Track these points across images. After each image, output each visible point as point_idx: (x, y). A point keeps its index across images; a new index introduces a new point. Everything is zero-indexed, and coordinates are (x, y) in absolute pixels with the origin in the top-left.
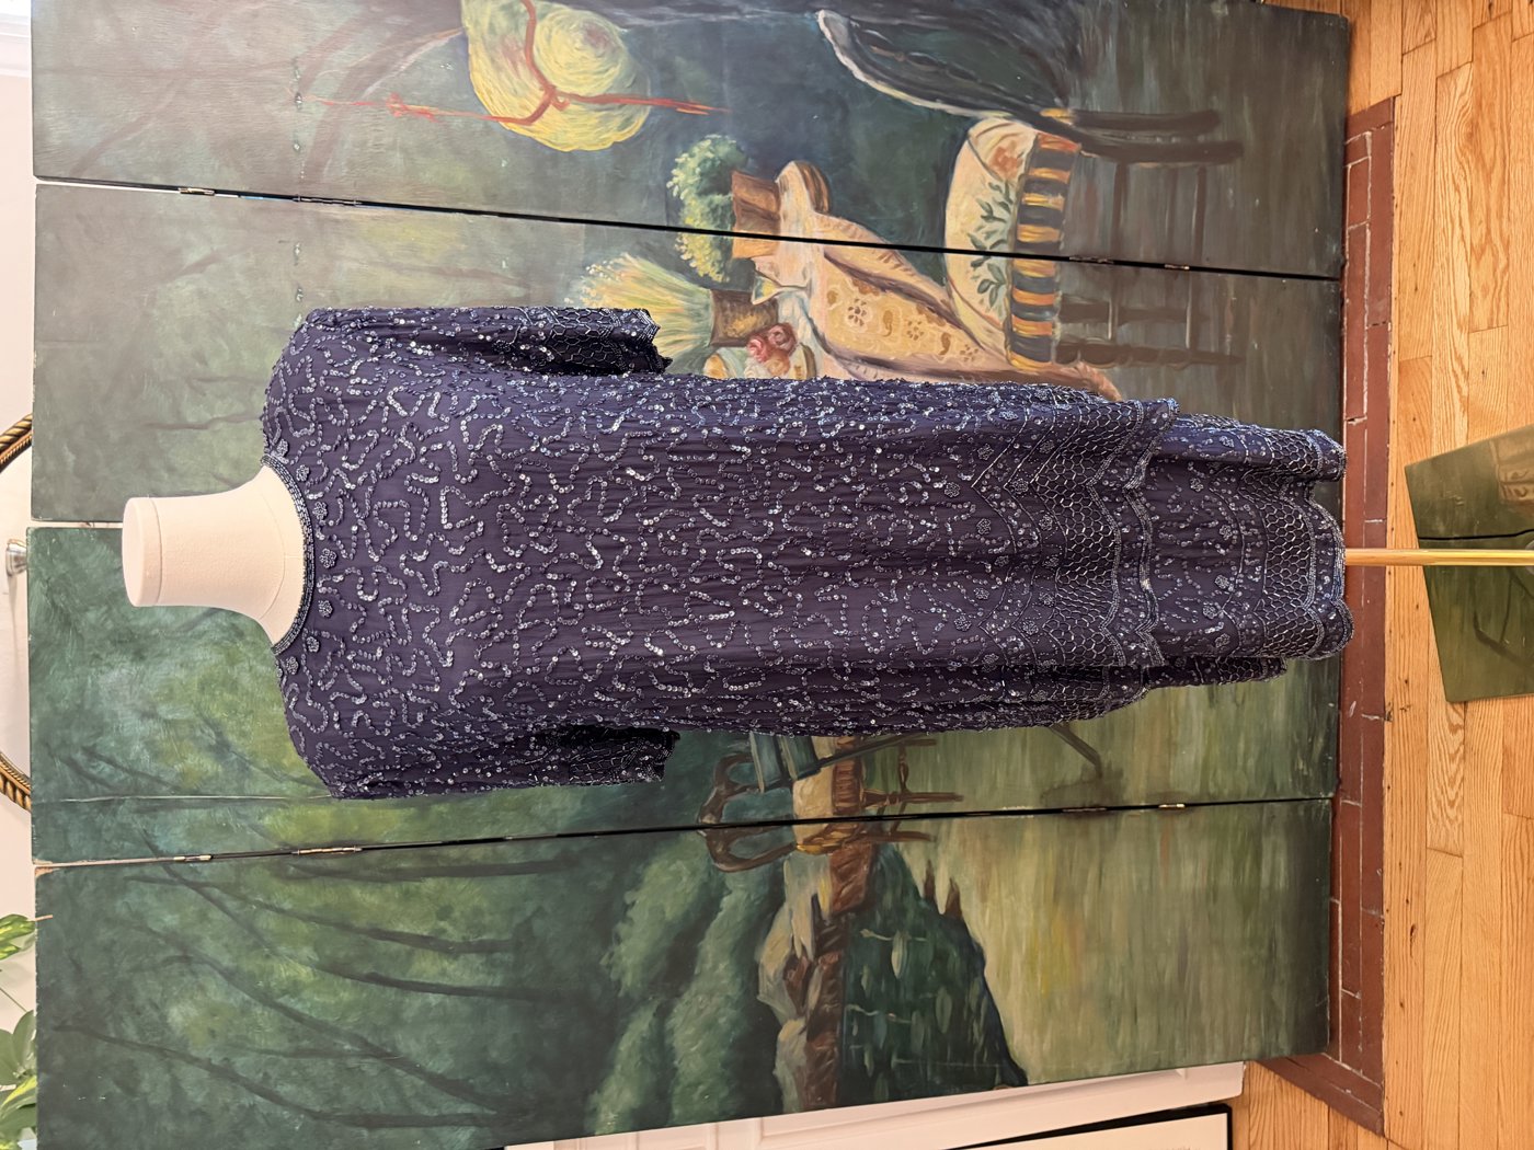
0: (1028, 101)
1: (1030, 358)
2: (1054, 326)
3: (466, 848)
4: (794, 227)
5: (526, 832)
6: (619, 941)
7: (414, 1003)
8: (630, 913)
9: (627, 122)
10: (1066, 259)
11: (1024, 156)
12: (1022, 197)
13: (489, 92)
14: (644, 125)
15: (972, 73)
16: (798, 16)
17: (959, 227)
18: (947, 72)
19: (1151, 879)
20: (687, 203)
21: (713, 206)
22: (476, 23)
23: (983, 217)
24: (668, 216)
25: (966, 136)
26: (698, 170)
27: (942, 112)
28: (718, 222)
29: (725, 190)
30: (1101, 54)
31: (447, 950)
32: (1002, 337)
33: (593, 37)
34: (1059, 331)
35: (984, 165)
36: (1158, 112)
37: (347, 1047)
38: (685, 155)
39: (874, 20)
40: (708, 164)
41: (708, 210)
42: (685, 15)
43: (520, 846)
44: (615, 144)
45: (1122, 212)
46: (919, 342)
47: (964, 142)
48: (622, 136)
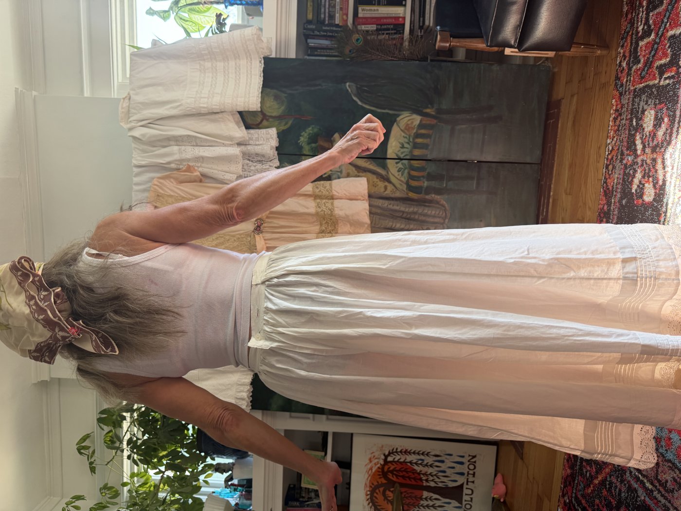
0: (418, 107)
1: (415, 193)
2: (424, 183)
9: (286, 123)
10: (430, 160)
11: (416, 126)
12: (415, 140)
14: (292, 124)
15: (399, 98)
16: (340, 85)
17: (392, 151)
18: (390, 99)
20: (303, 146)
21: (312, 147)
23: (401, 147)
24: (298, 151)
25: (395, 121)
26: (307, 137)
27: (388, 114)
28: (314, 152)
29: (315, 142)
30: (447, 88)
32: (405, 186)
33: (276, 98)
34: (426, 184)
35: (401, 130)
36: (468, 107)
38: (304, 133)
39: (366, 84)
40: (311, 135)
41: (310, 148)
44: (283, 130)
46: (376, 188)
47: (394, 123)
48: (285, 128)
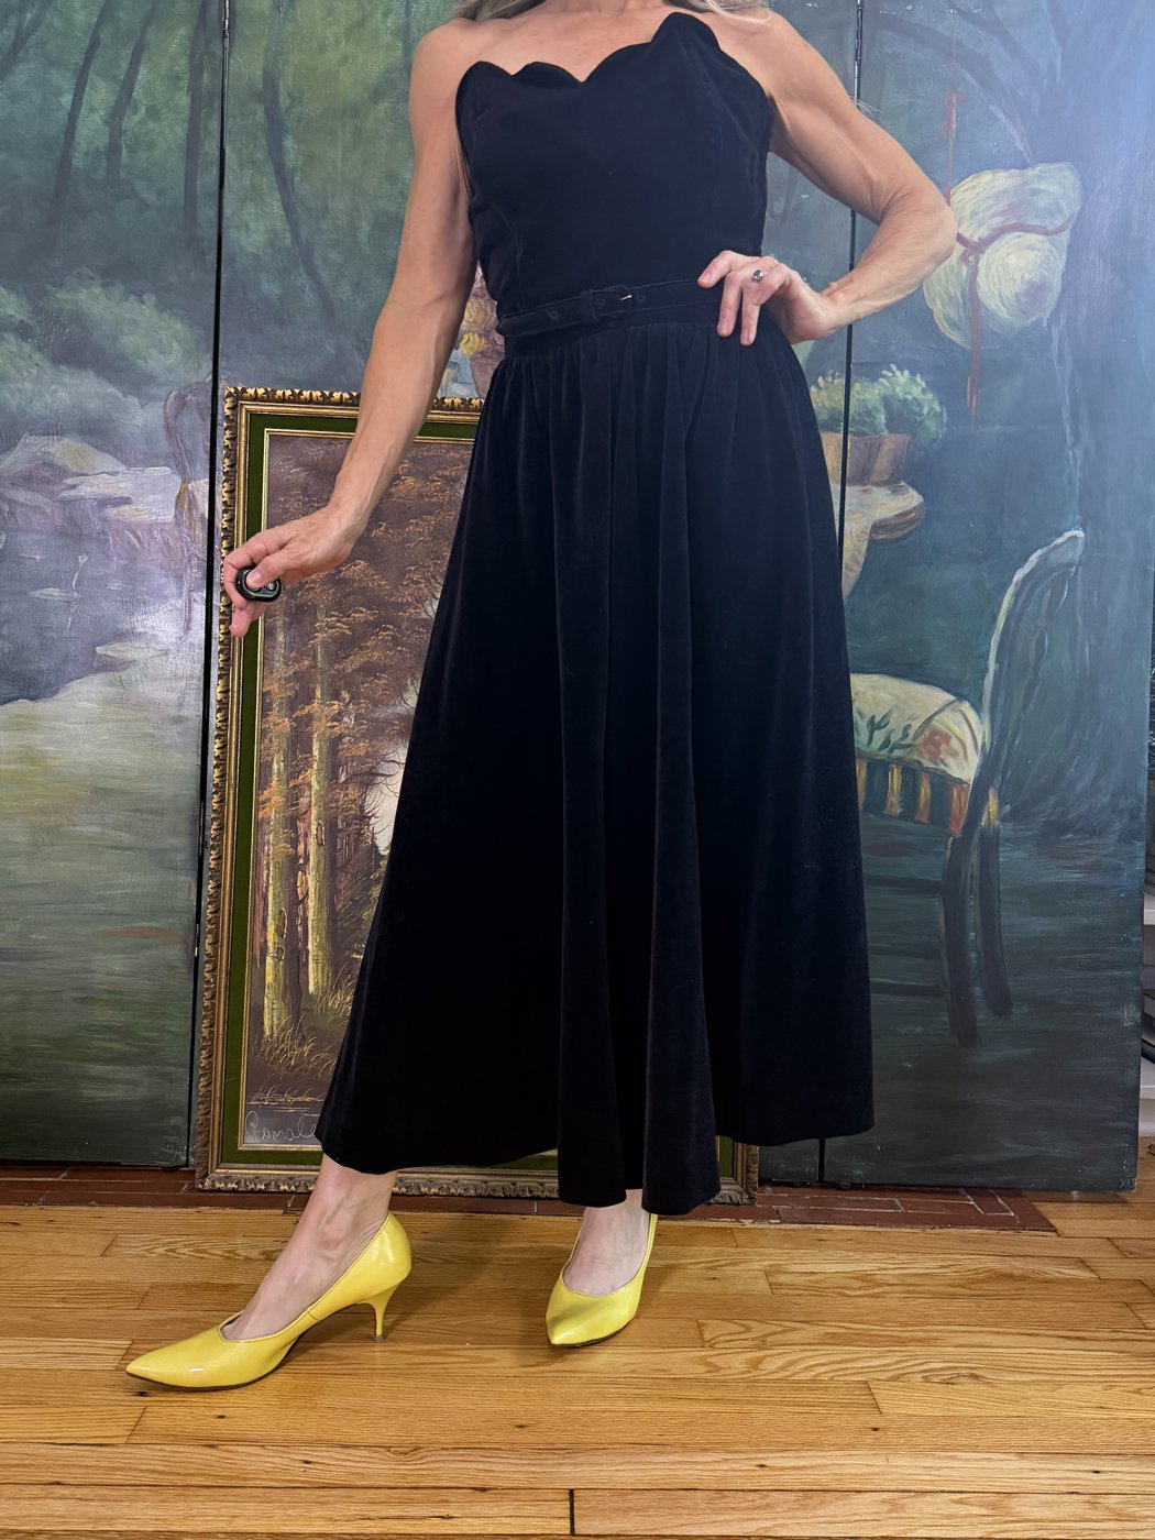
0: (1004, 773)
3: (218, 135)
4: (855, 501)
5: (227, 195)
6: (104, 286)
7: (64, 81)
8: (132, 298)
9: (953, 325)
11: (942, 767)
12: (897, 764)
13: (974, 188)
14: (952, 342)
15: (1031, 707)
16: (1076, 508)
17: (862, 689)
18: (1030, 677)
19: (111, 914)
20: (875, 384)
21: (873, 413)
22: (1040, 177)
23: (873, 717)
24: (862, 364)
25: (960, 697)
26: (909, 397)
27: (986, 670)
28: (857, 418)
29: (892, 425)
30: (1062, 862)
31: (115, 115)
33: (1035, 291)
35: (931, 718)
36: (1003, 936)
37: (29, 16)
38: (924, 384)
39: (1079, 593)
40: (915, 408)
41: (870, 407)
42: (1066, 387)
43: (216, 187)
44: (932, 312)
45: (888, 888)
47: (954, 695)
48: (938, 317)
